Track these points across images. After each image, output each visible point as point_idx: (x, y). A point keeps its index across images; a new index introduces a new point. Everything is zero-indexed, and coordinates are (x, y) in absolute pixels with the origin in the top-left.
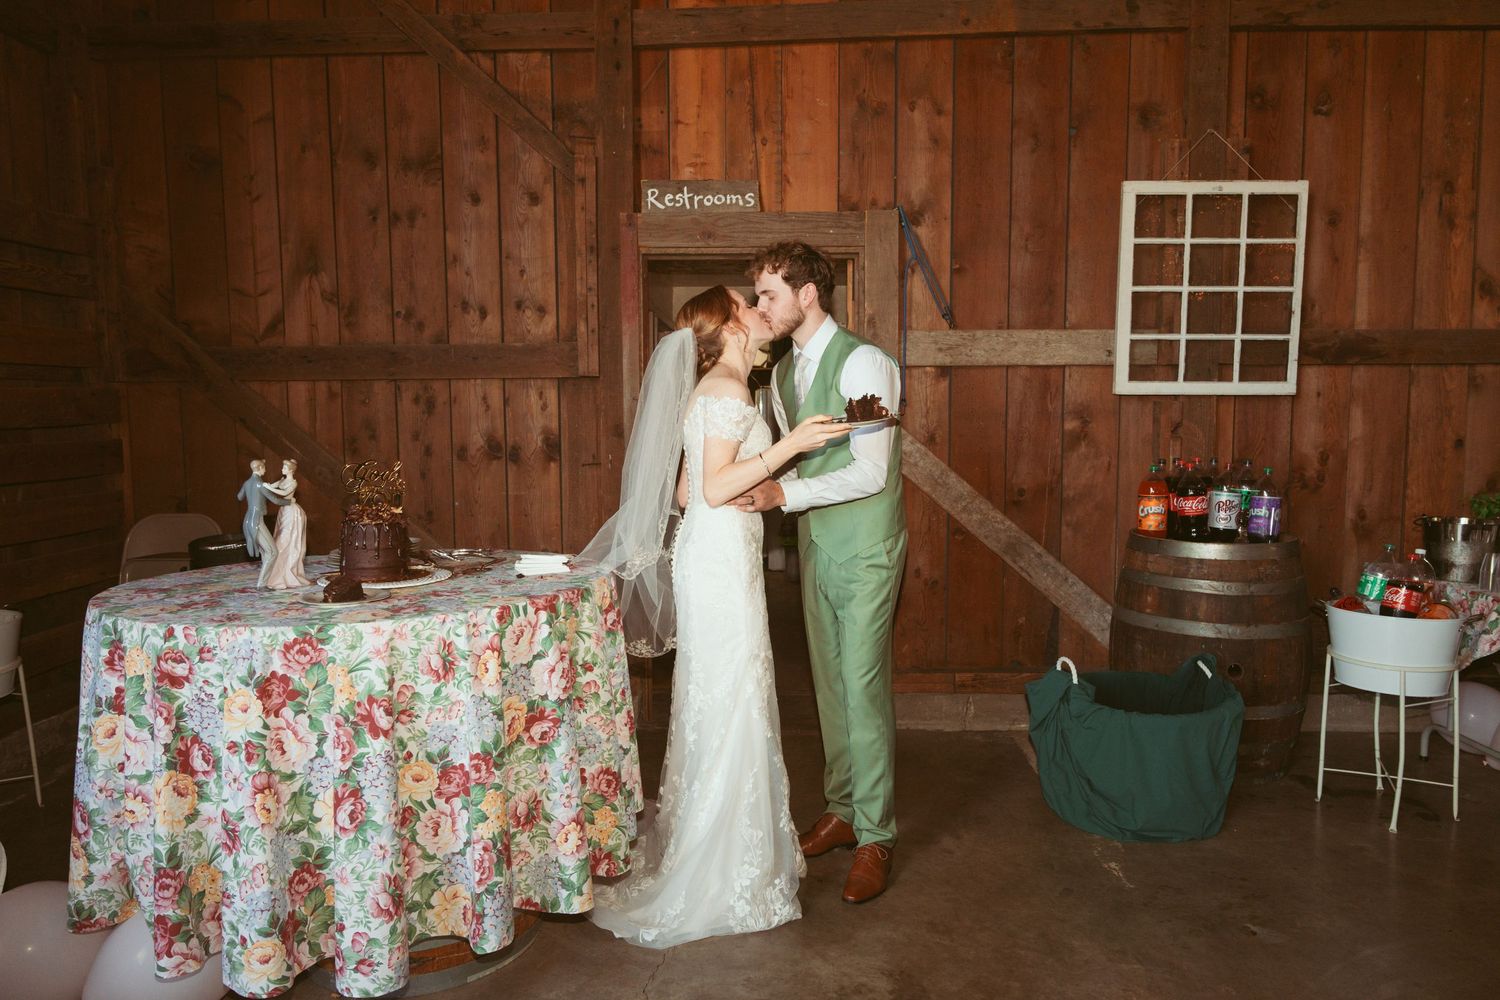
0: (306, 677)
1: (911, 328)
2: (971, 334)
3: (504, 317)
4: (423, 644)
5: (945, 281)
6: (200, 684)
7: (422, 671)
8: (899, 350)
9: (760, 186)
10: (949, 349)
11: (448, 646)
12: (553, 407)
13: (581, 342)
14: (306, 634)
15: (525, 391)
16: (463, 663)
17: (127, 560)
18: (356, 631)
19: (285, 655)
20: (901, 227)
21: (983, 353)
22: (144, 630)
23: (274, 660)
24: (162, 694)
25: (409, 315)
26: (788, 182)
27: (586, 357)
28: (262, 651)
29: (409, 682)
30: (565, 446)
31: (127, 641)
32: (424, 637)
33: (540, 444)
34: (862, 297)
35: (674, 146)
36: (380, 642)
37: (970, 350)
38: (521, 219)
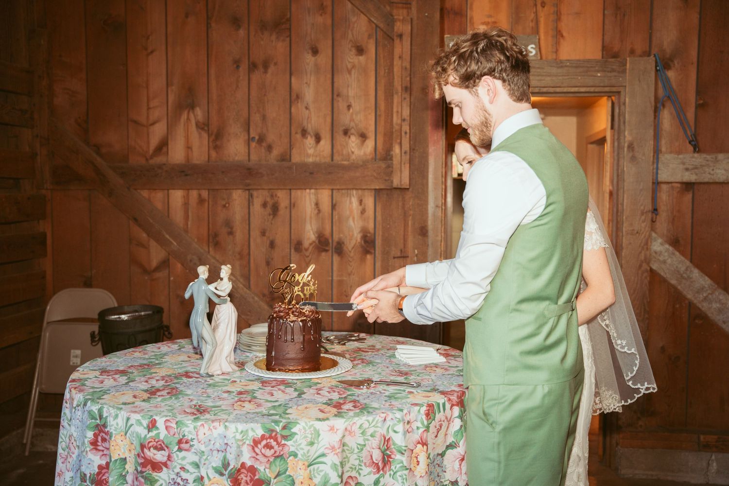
0: (270, 468)
1: (661, 151)
2: (714, 156)
3: (334, 142)
4: (368, 440)
5: (691, 114)
6: (177, 470)
7: (365, 464)
8: (653, 169)
9: (539, 39)
10: (693, 169)
11: (387, 441)
12: (370, 212)
13: (396, 161)
14: (272, 431)
15: (348, 198)
16: (398, 457)
17: (48, 323)
18: (315, 429)
19: (253, 449)
20: (657, 70)
21: (723, 172)
22: (128, 419)
23: (243, 453)
24: (145, 478)
25: (261, 140)
26: (562, 36)
27: (399, 175)
28: (235, 445)
29: (354, 474)
30: (379, 242)
31: (113, 428)
32: (369, 434)
33: (359, 240)
34: (622, 127)
35: (471, 8)
36: (335, 439)
37: (713, 170)
38: (349, 66)
